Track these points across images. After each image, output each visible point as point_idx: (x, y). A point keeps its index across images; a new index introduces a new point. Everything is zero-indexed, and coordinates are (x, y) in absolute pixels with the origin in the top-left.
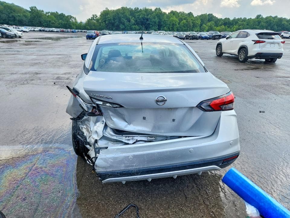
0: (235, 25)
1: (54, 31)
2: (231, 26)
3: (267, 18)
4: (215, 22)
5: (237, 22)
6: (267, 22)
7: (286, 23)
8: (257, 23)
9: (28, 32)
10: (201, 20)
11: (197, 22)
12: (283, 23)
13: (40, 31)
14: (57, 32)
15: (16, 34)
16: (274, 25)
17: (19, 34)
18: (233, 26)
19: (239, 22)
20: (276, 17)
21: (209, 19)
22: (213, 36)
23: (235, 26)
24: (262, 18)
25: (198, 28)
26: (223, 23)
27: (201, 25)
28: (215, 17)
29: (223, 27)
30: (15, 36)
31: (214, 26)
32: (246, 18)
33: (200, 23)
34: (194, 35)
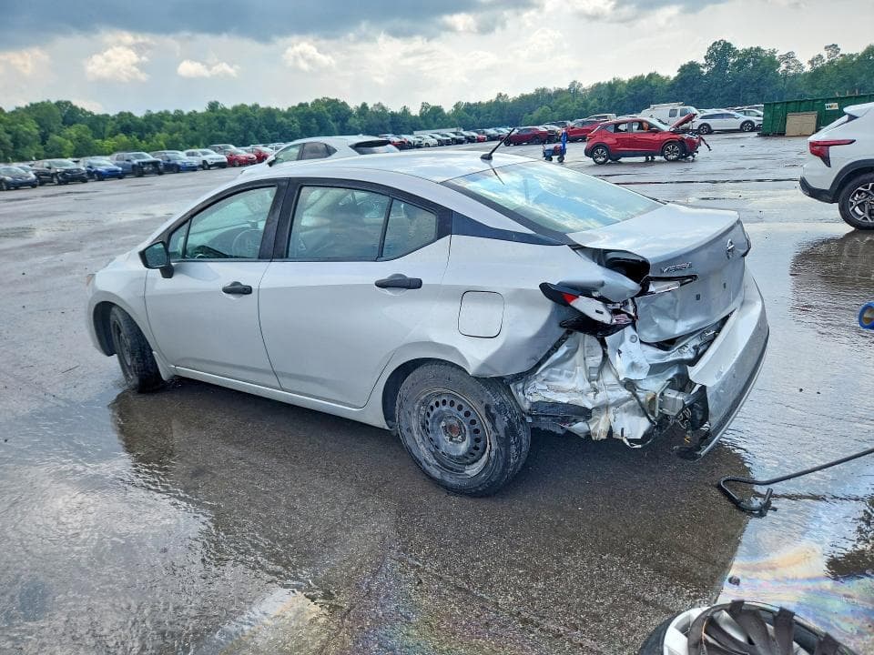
0: (160, 132)
2: (146, 136)
3: (236, 109)
4: (90, 126)
5: (162, 124)
6: (240, 120)
7: (285, 120)
8: (216, 123)
10: (38, 121)
11: (26, 129)
12: (278, 120)
16: (260, 126)
18: (154, 135)
19: (167, 123)
20: (256, 106)
21: (64, 118)
22: (134, 166)
23: (158, 134)
24: (224, 110)
25: (37, 147)
26: (119, 127)
27: (44, 139)
28: (83, 110)
29: (123, 138)
31: (89, 137)
32: (182, 112)
33: (36, 132)
34: (66, 168)
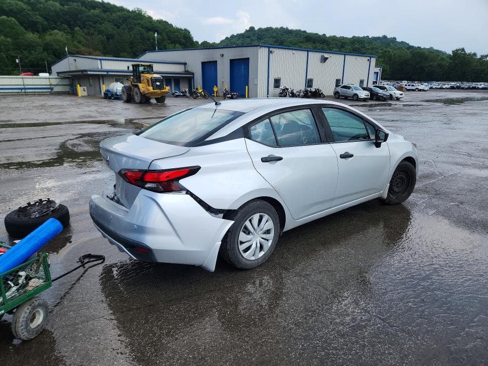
1: (478, 87)
9: (425, 91)
13: (452, 88)
14: (483, 89)
15: (393, 95)
17: (397, 93)
30: (391, 97)
